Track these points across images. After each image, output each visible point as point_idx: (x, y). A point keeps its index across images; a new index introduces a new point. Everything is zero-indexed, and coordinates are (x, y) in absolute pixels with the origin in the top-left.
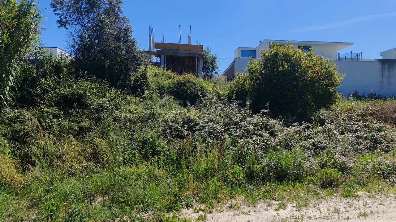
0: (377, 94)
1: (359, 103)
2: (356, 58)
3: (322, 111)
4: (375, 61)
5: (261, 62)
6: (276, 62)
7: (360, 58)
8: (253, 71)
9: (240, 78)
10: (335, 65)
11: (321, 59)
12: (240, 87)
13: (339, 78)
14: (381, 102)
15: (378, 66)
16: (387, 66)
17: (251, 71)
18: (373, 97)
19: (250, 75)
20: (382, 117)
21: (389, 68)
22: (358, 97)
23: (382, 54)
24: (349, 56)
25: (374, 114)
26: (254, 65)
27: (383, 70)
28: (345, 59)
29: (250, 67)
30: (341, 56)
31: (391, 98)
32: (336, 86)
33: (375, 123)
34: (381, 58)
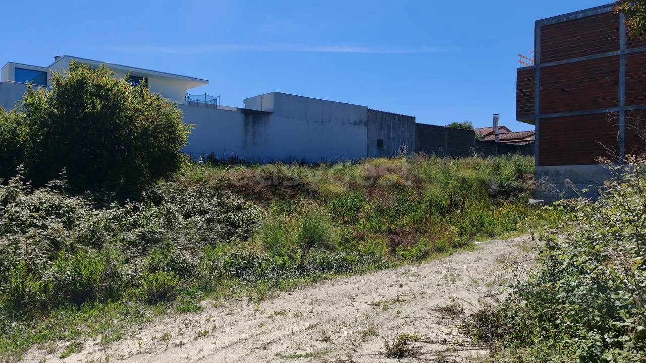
0: (240, 159)
1: (216, 170)
2: (212, 103)
3: (161, 183)
4: (236, 110)
5: (52, 95)
6: (81, 97)
7: (218, 104)
8: (36, 109)
9: (6, 120)
10: (180, 112)
11: (158, 99)
12: (8, 136)
13: (185, 131)
15: (240, 118)
16: (251, 120)
17: (32, 108)
18: (233, 161)
19: (28, 116)
20: (244, 191)
21: (254, 122)
22: (214, 161)
23: (246, 101)
24: (203, 100)
25: (234, 186)
26: (39, 97)
27: (246, 124)
28: (198, 104)
29: (29, 100)
30: (193, 99)
31: (256, 164)
32: (181, 144)
33: (233, 200)
34: (244, 107)
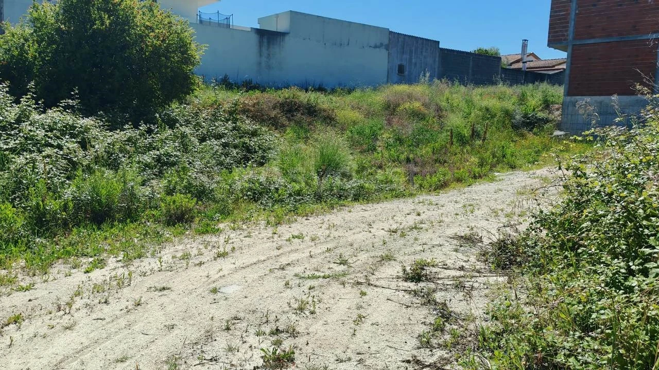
0: (254, 82)
1: (229, 93)
2: (226, 23)
3: (174, 105)
4: (250, 30)
5: (58, 9)
6: (88, 12)
7: (231, 24)
8: (43, 24)
9: (13, 36)
10: (191, 30)
11: (169, 16)
12: (16, 53)
13: (198, 52)
14: (257, 93)
15: (254, 38)
16: (265, 40)
17: (38, 23)
18: (249, 86)
19: (35, 31)
20: (258, 116)
21: (269, 43)
22: (227, 84)
23: (260, 21)
24: (215, 19)
25: (248, 111)
26: (44, 12)
27: (261, 44)
28: (210, 23)
29: (35, 15)
30: (205, 18)
31: (271, 88)
32: (193, 64)
33: (248, 125)
34: (258, 27)
